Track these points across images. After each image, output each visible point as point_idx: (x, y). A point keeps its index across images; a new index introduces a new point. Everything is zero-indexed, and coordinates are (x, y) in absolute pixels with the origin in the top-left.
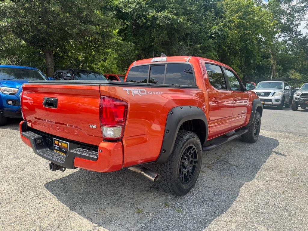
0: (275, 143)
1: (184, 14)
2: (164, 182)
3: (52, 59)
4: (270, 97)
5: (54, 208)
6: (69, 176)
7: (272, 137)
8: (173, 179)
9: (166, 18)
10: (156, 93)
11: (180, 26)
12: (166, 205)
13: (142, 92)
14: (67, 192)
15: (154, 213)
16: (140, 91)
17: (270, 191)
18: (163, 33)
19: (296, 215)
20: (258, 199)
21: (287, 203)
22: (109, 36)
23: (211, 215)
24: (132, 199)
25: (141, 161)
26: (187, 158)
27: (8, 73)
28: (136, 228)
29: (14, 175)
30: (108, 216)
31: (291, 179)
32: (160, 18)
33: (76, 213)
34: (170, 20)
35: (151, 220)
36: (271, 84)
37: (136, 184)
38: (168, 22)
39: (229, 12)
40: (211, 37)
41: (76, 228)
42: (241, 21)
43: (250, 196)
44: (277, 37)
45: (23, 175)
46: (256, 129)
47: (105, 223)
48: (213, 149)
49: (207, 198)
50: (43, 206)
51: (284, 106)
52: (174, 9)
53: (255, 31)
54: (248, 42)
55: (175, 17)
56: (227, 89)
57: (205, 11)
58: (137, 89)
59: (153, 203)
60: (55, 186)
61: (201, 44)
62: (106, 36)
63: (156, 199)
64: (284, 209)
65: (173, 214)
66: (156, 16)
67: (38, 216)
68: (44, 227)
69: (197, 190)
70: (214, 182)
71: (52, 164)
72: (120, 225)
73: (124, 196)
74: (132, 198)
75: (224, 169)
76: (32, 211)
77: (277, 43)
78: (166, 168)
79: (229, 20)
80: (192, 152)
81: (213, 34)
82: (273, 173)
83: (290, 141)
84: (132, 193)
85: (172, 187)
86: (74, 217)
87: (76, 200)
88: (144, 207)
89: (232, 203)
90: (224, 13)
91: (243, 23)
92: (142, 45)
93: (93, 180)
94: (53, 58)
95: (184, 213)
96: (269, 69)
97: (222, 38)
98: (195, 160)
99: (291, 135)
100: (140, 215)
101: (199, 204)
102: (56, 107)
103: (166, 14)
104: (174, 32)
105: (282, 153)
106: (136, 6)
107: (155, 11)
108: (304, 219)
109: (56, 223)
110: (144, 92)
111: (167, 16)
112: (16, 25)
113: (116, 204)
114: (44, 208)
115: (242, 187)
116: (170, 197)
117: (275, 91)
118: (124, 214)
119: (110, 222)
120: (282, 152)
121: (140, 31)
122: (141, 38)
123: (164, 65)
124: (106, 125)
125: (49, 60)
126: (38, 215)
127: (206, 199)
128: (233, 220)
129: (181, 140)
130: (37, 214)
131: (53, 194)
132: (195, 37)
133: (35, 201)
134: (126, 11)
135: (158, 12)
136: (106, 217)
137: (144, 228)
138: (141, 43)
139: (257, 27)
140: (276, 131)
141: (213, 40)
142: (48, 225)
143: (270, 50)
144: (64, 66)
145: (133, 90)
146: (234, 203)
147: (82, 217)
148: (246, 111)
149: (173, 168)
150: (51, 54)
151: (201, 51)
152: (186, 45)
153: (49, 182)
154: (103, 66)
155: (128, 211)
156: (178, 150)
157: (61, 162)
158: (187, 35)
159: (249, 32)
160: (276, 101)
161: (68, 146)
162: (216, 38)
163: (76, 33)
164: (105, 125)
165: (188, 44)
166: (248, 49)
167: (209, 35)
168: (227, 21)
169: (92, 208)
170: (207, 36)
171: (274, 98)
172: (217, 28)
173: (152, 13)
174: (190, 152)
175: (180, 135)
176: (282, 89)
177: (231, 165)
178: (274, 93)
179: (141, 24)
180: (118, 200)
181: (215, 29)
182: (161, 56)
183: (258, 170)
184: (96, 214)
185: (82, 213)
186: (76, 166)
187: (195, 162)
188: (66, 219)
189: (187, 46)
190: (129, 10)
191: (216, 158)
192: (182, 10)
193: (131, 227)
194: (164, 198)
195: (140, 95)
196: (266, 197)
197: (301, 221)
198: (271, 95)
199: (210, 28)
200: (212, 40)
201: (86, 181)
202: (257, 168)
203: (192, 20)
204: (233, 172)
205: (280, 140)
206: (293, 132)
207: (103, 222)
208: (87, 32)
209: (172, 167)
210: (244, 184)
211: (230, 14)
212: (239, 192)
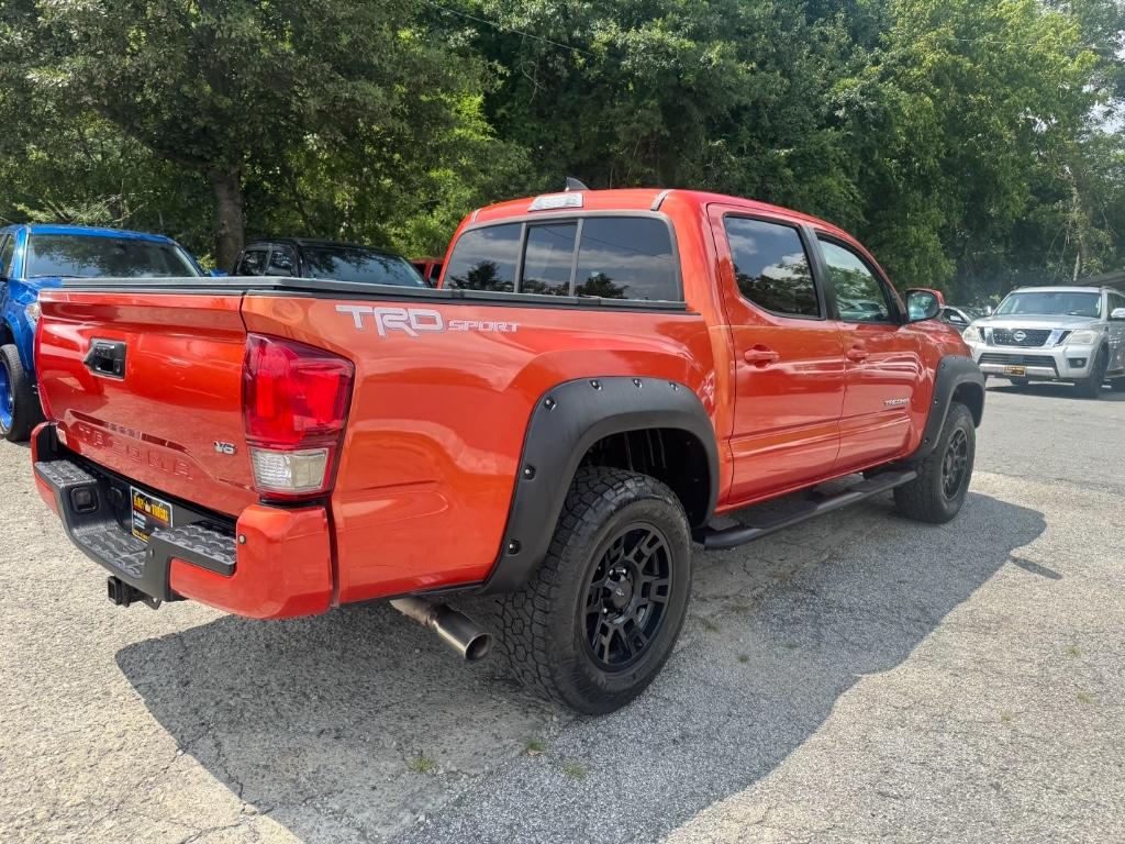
0: (1030, 525)
1: (723, 34)
2: (526, 660)
3: (235, 204)
4: (1049, 349)
5: (123, 739)
6: (212, 624)
7: (1022, 504)
8: (554, 650)
9: (658, 49)
10: (486, 326)
11: (707, 76)
12: (533, 746)
13: (421, 320)
14: (188, 683)
15: (476, 776)
16: (413, 319)
17: (957, 711)
18: (645, 107)
19: (1033, 810)
20: (899, 741)
21: (1008, 762)
22: (437, 120)
23: (693, 794)
24: (412, 718)
25: (433, 581)
26: (625, 575)
27: (76, 256)
28: (395, 829)
29: (22, 616)
30: (303, 779)
31: (1051, 670)
32: (635, 49)
33: (195, 762)
34: (669, 56)
35: (459, 803)
36: (1057, 298)
37: (446, 664)
38: (664, 63)
39: (903, 25)
40: (832, 121)
41: (178, 817)
42: (949, 59)
43: (870, 728)
44: (1100, 117)
45: (53, 615)
46: (955, 469)
47: (286, 803)
48: (746, 541)
49: (696, 727)
50: (89, 730)
51: (1106, 383)
52: (687, 14)
53: (1006, 96)
54: (978, 139)
55: (688, 44)
56: (819, 315)
57: (810, 22)
58: (402, 311)
59: (485, 739)
60: (152, 660)
61: (789, 146)
62: (427, 117)
63: (503, 724)
64: (991, 785)
65: (547, 782)
66: (619, 42)
67: (59, 766)
68: (68, 804)
69: (666, 696)
70: (745, 666)
71: (113, 582)
72: (337, 815)
73: (387, 707)
74: (413, 714)
75: (797, 621)
76: (43, 745)
77: (1097, 141)
78: (529, 608)
79: (902, 51)
80: (647, 552)
81: (840, 107)
82: (989, 643)
83: (1092, 520)
84: (419, 695)
85: (554, 682)
86: (184, 773)
87: (209, 712)
88: (444, 752)
89: (789, 751)
90: (886, 31)
91: (956, 64)
92: (569, 153)
93: (294, 644)
94: (239, 200)
95: (590, 781)
96: (1061, 241)
97: (876, 124)
98: (662, 582)
99: (1105, 495)
100: (423, 780)
101: (659, 747)
102: (121, 374)
103: (657, 34)
104: (686, 101)
105: (1047, 566)
106: (544, 7)
107: (614, 25)
108: (1062, 828)
109: (114, 793)
110: (432, 321)
111: (661, 43)
112: (104, 81)
113: (347, 734)
114: (91, 735)
115: (847, 693)
116: (555, 719)
117: (1068, 327)
118: (367, 772)
119: (305, 801)
120: (1047, 563)
121: (562, 99)
122: (565, 126)
123: (572, 221)
124: (272, 446)
125: (227, 210)
126: (61, 761)
127: (692, 729)
128: (774, 818)
129: (593, 505)
130: (58, 757)
131: (136, 687)
132: (770, 121)
133: (65, 709)
134: (510, 27)
135: (626, 29)
136: (294, 781)
137: (422, 829)
138: (567, 144)
139: (1014, 78)
140: (1047, 482)
141: (837, 129)
142: (83, 800)
143: (1067, 168)
144: (277, 230)
145: (382, 315)
146: (798, 752)
147: (211, 778)
148: (906, 401)
149: (554, 609)
150: (232, 188)
151: (789, 172)
152: (735, 149)
153: (136, 645)
154: (422, 231)
155: (383, 764)
156: (580, 545)
157: (135, 576)
158: (737, 112)
159: (983, 98)
160: (1073, 362)
161: (169, 515)
162: (850, 123)
163: (318, 111)
164: (267, 445)
165: (745, 147)
166: (976, 164)
167: (824, 110)
168: (893, 58)
169: (256, 747)
170: (817, 116)
171: (1064, 352)
172: (855, 85)
173: (604, 33)
174: (639, 551)
175: (596, 485)
176: (1099, 317)
177: (828, 606)
178: (1067, 333)
179: (565, 73)
180: (360, 720)
181: (848, 88)
182: (567, 189)
183: (931, 630)
184: (266, 767)
185: (216, 764)
186: (181, 593)
187: (662, 590)
188: (152, 779)
189: (740, 152)
190: (519, 22)
191: (774, 577)
192: (716, 19)
193: (375, 824)
194: (533, 718)
195: (413, 334)
196: (931, 734)
197: (1050, 836)
198: (1051, 339)
199: (831, 84)
200: (835, 130)
201: (267, 646)
202: (928, 620)
203: (759, 55)
204: (827, 633)
205: (1052, 516)
206: (1116, 485)
207: (278, 797)
208: (355, 107)
209: (551, 606)
210: (857, 680)
211: (909, 31)
212: (829, 709)
